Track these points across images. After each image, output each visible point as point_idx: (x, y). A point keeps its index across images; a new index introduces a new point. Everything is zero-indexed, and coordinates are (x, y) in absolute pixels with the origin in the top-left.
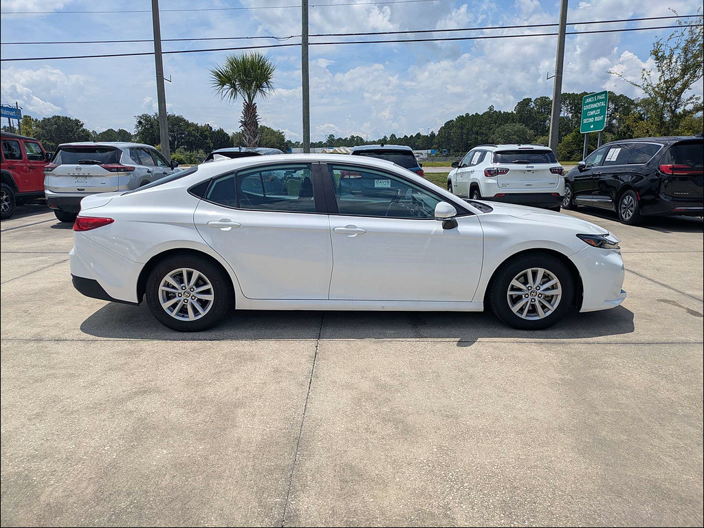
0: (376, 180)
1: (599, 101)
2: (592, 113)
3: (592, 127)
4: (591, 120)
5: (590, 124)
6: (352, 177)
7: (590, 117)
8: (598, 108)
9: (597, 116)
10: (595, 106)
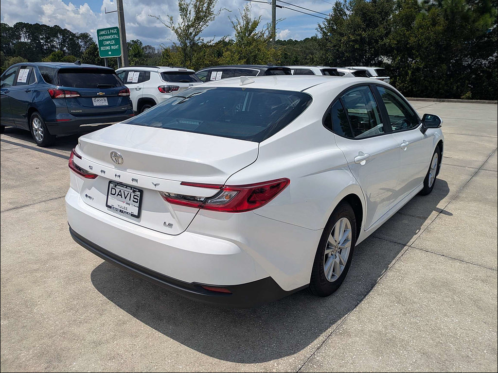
0: (93, 99)
1: (112, 34)
2: (108, 43)
3: (110, 53)
4: (108, 48)
5: (108, 51)
6: (67, 96)
7: (107, 45)
8: (113, 39)
9: (113, 45)
10: (109, 37)
